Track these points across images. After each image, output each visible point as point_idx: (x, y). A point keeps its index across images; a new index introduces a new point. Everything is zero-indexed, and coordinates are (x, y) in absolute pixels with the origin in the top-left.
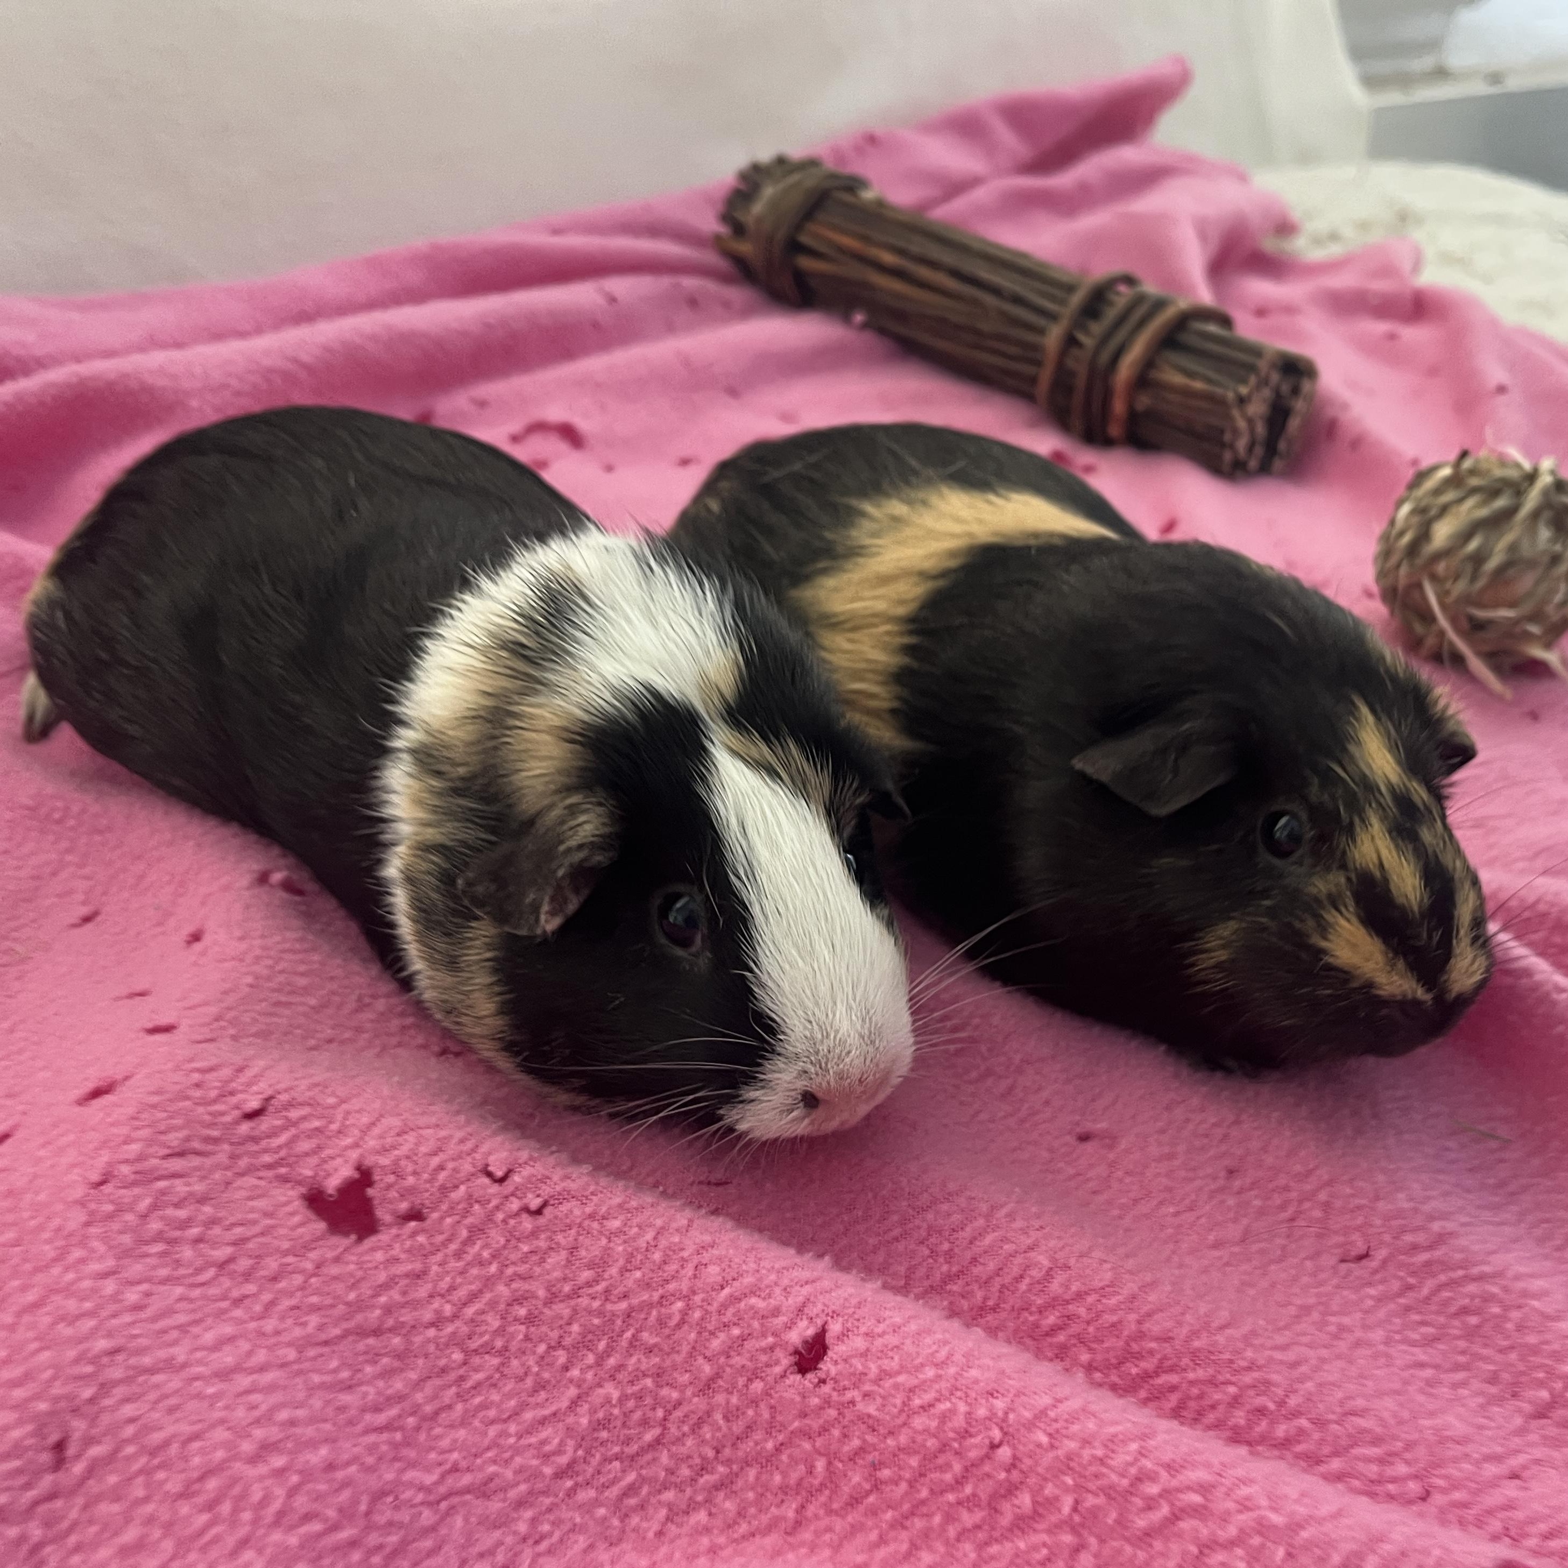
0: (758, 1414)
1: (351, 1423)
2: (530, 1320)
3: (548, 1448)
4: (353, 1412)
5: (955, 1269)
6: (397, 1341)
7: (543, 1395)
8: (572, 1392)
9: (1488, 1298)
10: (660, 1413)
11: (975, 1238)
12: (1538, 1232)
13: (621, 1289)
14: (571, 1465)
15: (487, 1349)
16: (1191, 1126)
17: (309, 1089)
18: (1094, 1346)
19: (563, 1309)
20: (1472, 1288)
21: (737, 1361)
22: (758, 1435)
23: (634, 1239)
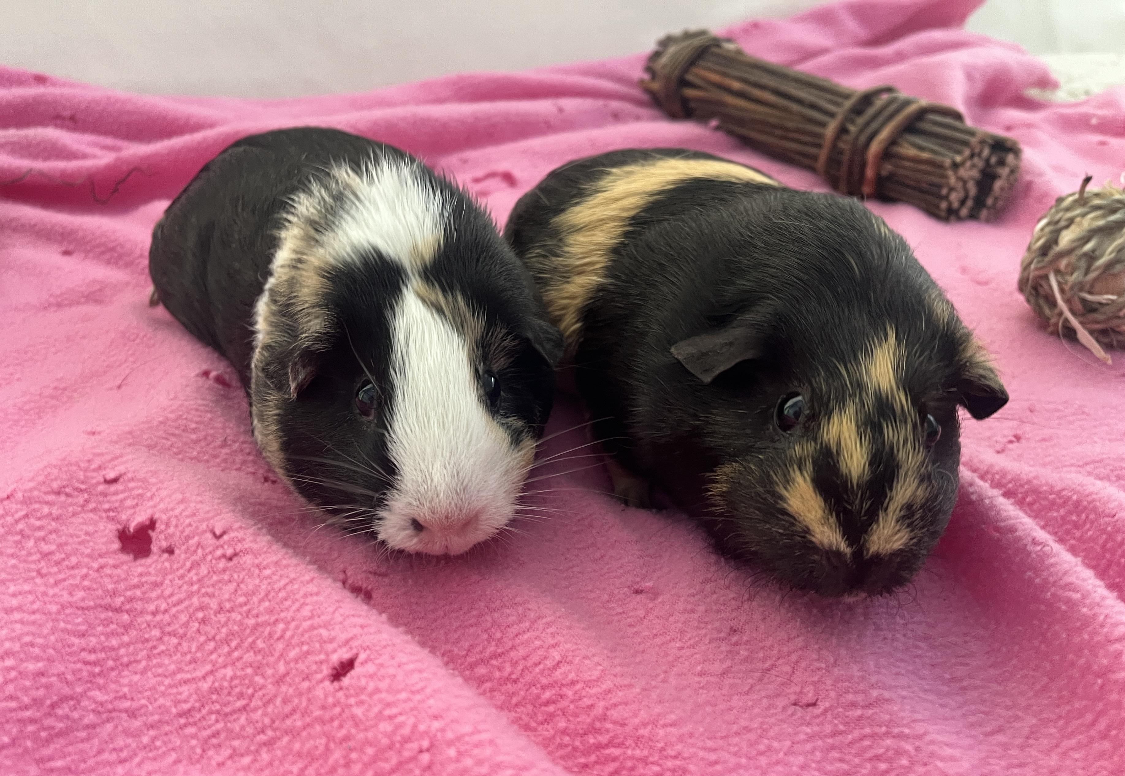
0: (300, 702)
1: (70, 654)
2: (204, 621)
3: (179, 697)
4: (75, 648)
5: (500, 651)
6: (126, 617)
7: (192, 666)
8: (208, 667)
9: (899, 753)
10: (250, 691)
11: (519, 634)
12: (972, 719)
13: (254, 612)
14: (189, 711)
15: (174, 634)
16: (715, 596)
17: (147, 472)
18: (571, 718)
19: (222, 617)
20: (888, 742)
21: (301, 666)
22: (296, 716)
23: (275, 583)
